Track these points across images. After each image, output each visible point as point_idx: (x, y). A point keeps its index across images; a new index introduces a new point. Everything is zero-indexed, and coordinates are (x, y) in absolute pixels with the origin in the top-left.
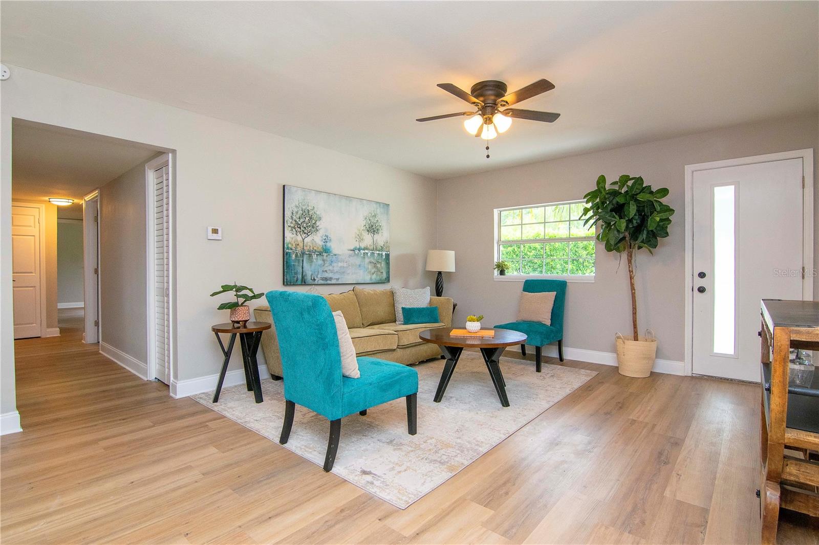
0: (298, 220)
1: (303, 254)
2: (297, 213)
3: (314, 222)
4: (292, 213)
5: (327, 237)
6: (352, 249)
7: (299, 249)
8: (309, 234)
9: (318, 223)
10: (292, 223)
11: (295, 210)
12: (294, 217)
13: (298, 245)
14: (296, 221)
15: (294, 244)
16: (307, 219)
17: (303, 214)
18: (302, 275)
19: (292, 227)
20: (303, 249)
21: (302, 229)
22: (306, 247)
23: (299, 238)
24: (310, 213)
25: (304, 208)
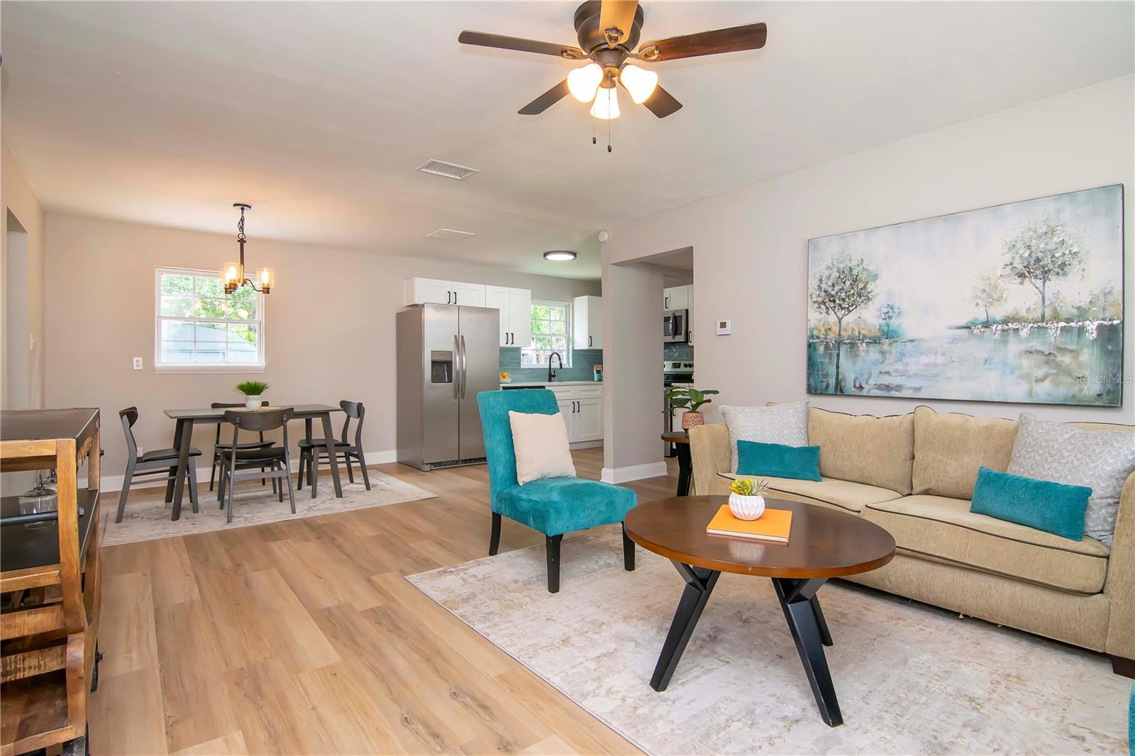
0: (830, 290)
1: (839, 343)
2: (829, 278)
3: (861, 285)
4: (821, 280)
5: (892, 308)
6: (963, 323)
7: (832, 336)
8: (851, 309)
9: (870, 287)
10: (819, 296)
11: (827, 273)
12: (824, 286)
13: (830, 329)
14: (826, 291)
15: (823, 332)
16: (848, 283)
17: (839, 277)
18: (837, 378)
19: (819, 303)
20: (839, 335)
21: (838, 302)
22: (846, 331)
23: (832, 318)
24: (855, 272)
25: (842, 266)
